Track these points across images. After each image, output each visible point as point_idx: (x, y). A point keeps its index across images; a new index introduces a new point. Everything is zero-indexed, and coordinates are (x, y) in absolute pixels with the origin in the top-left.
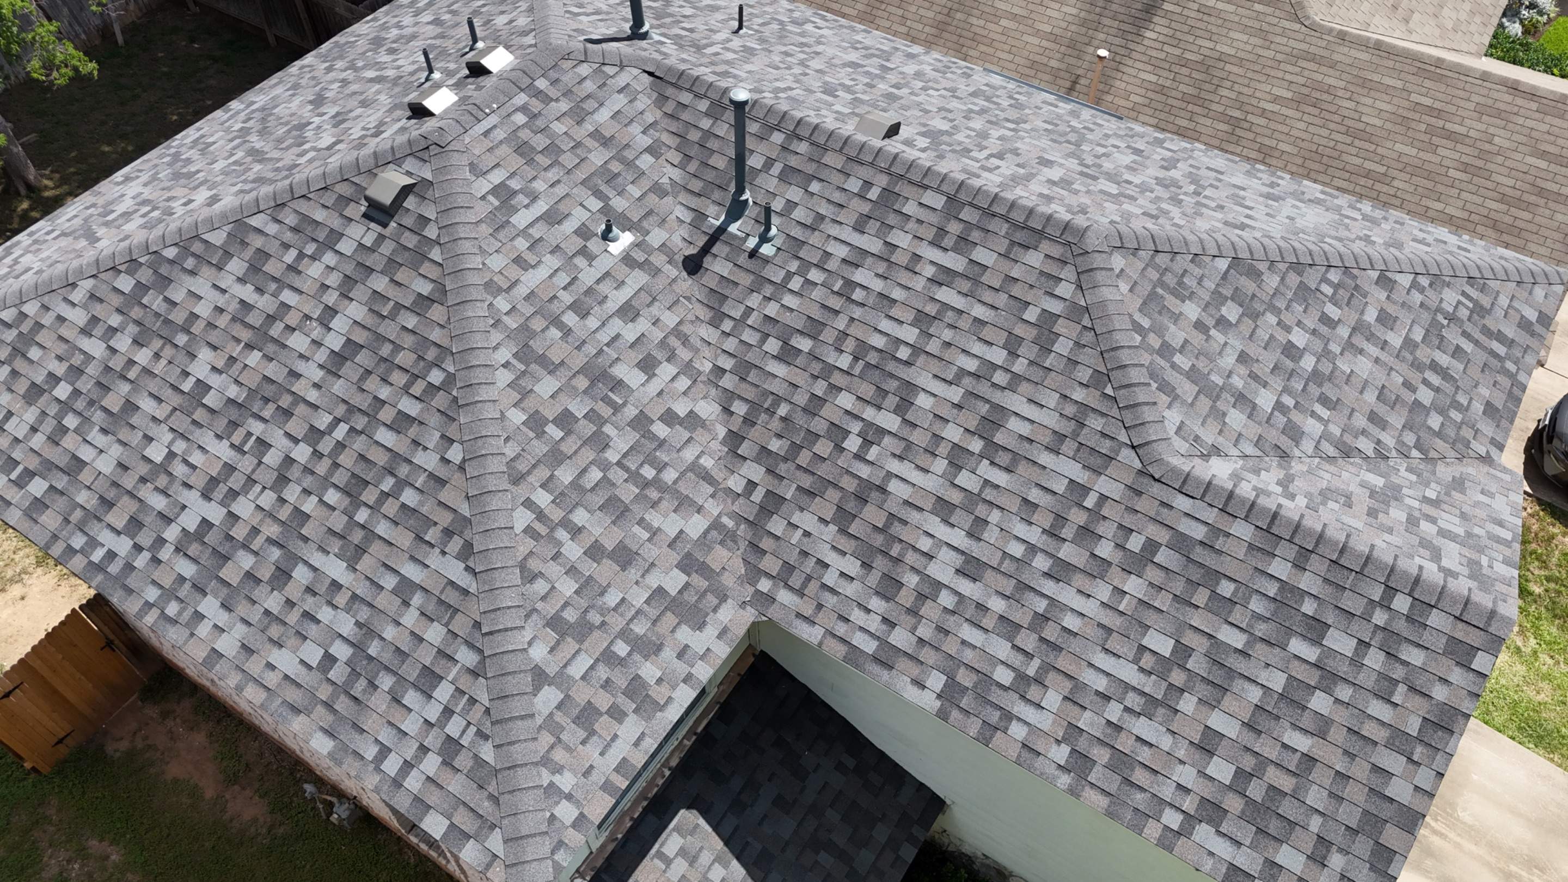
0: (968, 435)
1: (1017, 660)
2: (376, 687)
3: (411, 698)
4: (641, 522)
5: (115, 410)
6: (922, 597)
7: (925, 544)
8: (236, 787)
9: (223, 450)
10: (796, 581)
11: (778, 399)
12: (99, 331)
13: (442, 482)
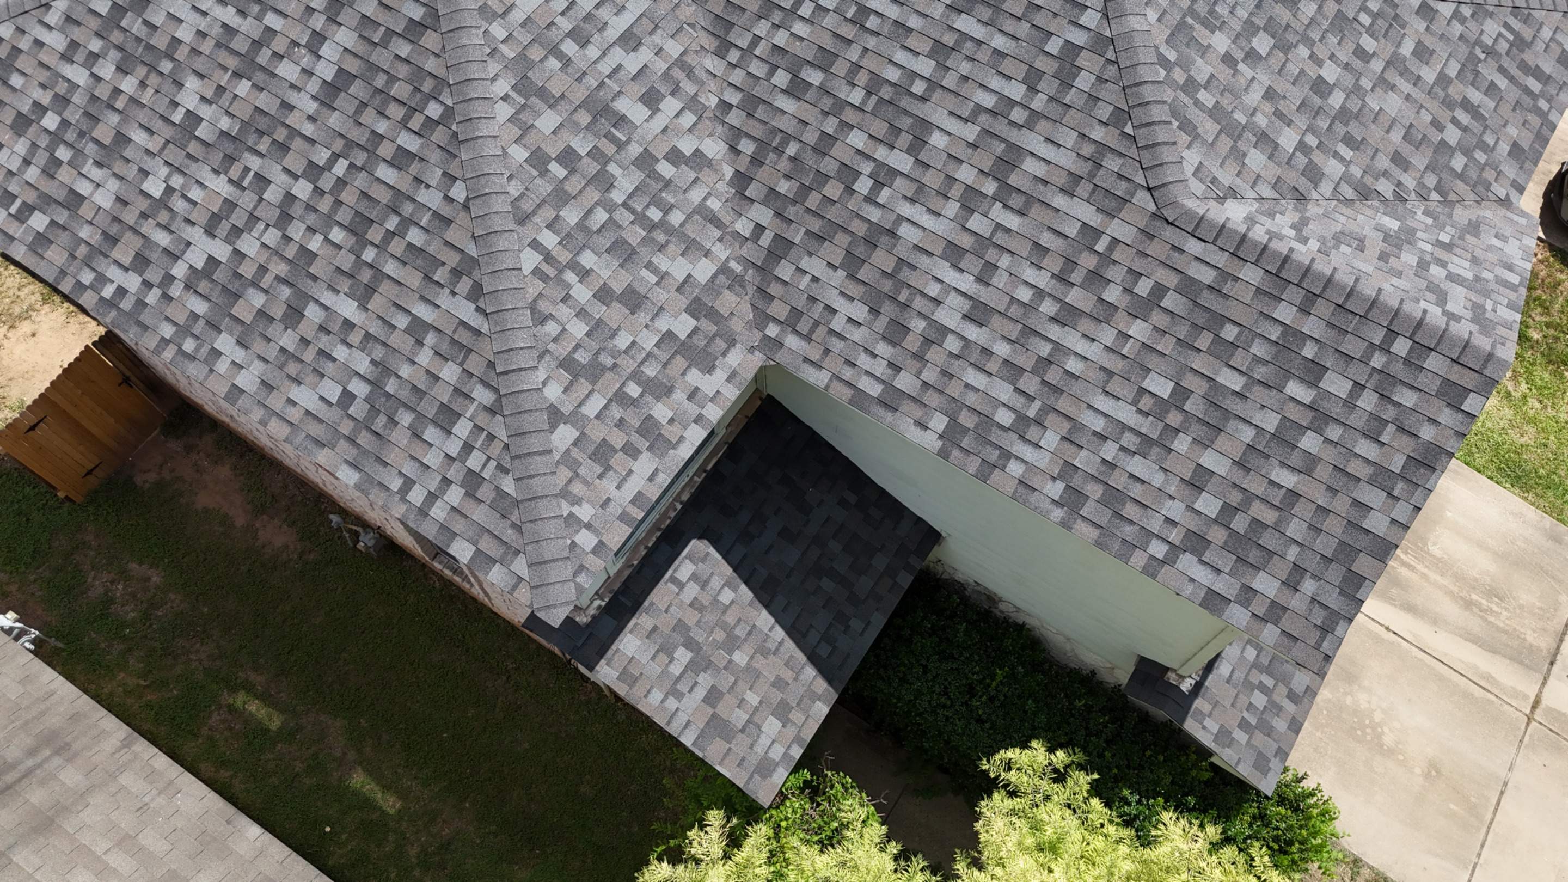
0: (982, 177)
1: (1019, 402)
2: (396, 424)
3: (431, 433)
4: (649, 266)
5: (107, 142)
6: (928, 342)
7: (933, 290)
8: (265, 517)
9: (220, 185)
10: (803, 326)
11: (788, 138)
12: (80, 56)
13: (447, 222)
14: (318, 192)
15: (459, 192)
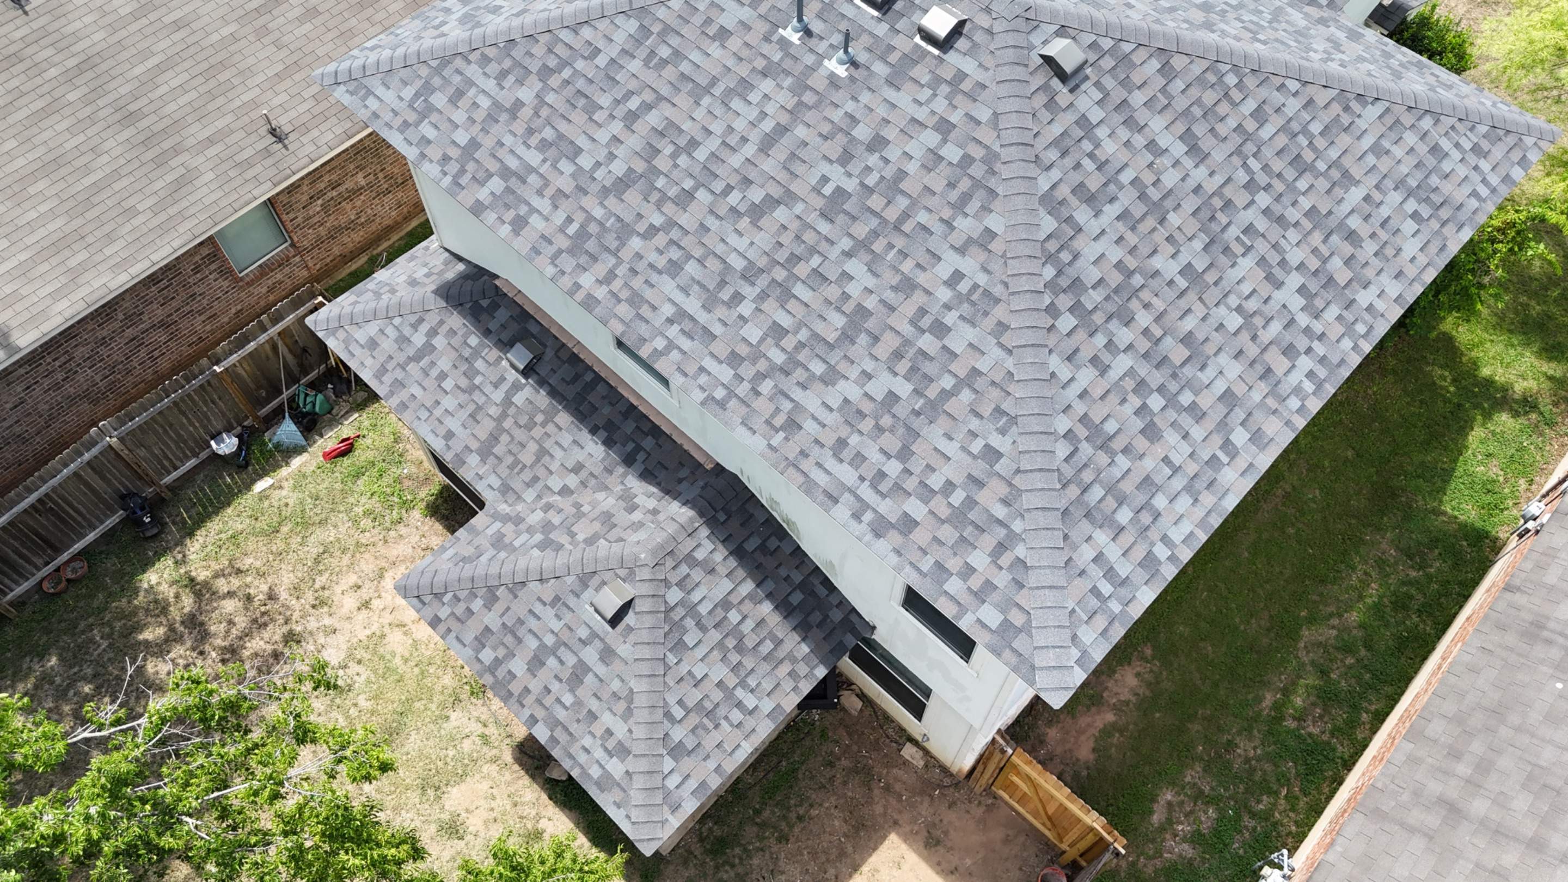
2: (1437, 188)
3: (1446, 166)
5: (1187, 353)
9: (1246, 264)
12: (1106, 357)
13: (1310, 102)
14: (1267, 188)
15: (1293, 85)
